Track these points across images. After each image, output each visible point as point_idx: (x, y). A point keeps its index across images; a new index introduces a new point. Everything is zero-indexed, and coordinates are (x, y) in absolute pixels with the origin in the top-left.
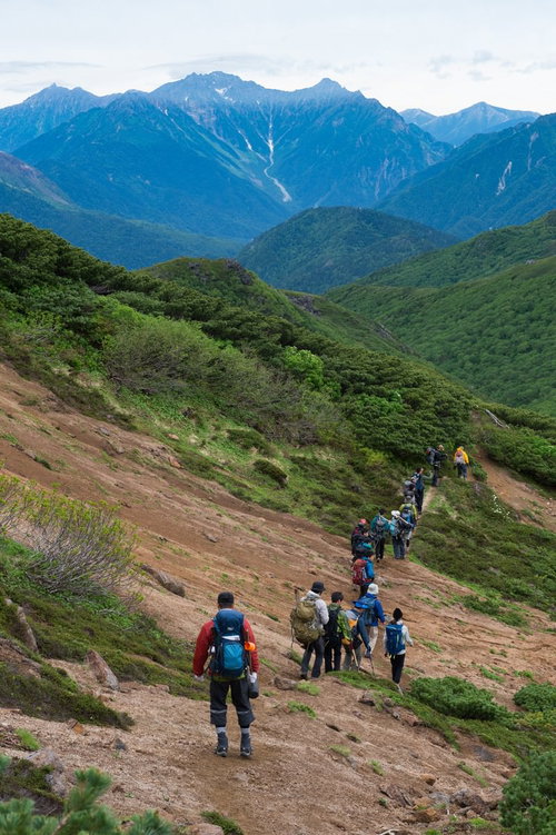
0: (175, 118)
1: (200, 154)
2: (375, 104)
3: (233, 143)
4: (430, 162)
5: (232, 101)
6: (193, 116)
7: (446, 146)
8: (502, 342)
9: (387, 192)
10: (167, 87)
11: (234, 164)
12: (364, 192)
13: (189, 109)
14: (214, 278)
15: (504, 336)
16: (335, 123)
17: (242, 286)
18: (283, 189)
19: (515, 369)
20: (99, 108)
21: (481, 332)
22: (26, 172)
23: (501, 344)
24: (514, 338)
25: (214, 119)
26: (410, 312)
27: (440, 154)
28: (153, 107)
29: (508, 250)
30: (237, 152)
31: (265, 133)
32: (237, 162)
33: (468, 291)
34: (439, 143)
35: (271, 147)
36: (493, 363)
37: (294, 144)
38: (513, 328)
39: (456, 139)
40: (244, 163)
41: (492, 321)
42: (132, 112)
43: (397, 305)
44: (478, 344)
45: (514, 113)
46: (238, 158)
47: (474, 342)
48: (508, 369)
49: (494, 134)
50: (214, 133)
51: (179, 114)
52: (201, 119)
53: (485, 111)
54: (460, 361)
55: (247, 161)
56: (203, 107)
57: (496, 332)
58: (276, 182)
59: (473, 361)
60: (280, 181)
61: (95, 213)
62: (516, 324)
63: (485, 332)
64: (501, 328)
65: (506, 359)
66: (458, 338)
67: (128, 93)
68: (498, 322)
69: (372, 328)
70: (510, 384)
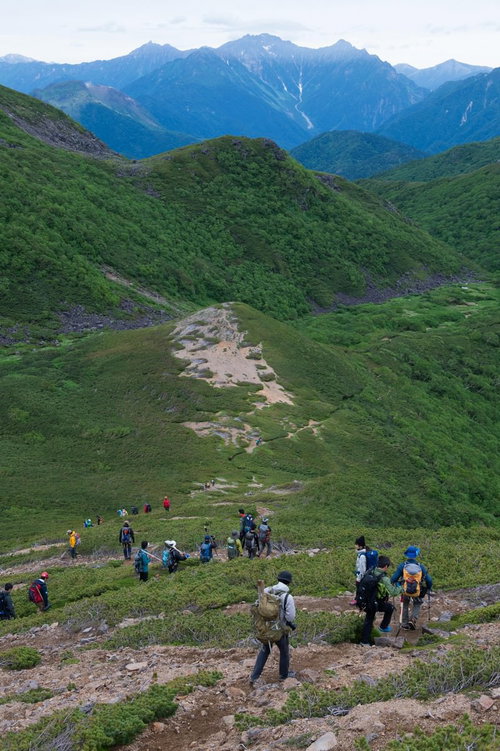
0: (235, 67)
1: (251, 93)
2: (376, 59)
3: (274, 85)
4: (413, 102)
5: (275, 55)
6: (247, 66)
7: (424, 90)
8: (478, 222)
9: (382, 123)
10: (229, 45)
11: (275, 102)
12: (365, 123)
13: (243, 60)
14: (252, 153)
15: (480, 217)
16: (347, 72)
17: (276, 161)
18: (308, 120)
19: (490, 242)
20: (181, 59)
21: (461, 214)
22: (129, 103)
23: (477, 223)
24: (489, 218)
25: (261, 68)
26: (404, 199)
27: (420, 97)
28: (219, 59)
29: (474, 159)
30: (277, 92)
31: (297, 79)
32: (275, 99)
33: (450, 183)
34: (420, 88)
35: (301, 89)
36: (471, 238)
37: (317, 87)
38: (488, 211)
39: (433, 85)
40: (281, 101)
41: (470, 205)
42: (204, 61)
43: (394, 194)
44: (459, 223)
45: (475, 67)
46: (277, 96)
47: (456, 222)
48: (483, 242)
49: (460, 81)
50: (261, 78)
51: (237, 64)
52: (252, 68)
53: (454, 66)
54: (444, 236)
55: (284, 99)
56: (254, 59)
57: (474, 214)
58: (303, 115)
59: (455, 236)
60: (306, 114)
61: (176, 133)
62: (491, 208)
63: (465, 214)
64: (478, 211)
65: (482, 235)
66: (443, 218)
67: (202, 48)
68: (476, 206)
69: (381, 204)
70: (486, 254)
